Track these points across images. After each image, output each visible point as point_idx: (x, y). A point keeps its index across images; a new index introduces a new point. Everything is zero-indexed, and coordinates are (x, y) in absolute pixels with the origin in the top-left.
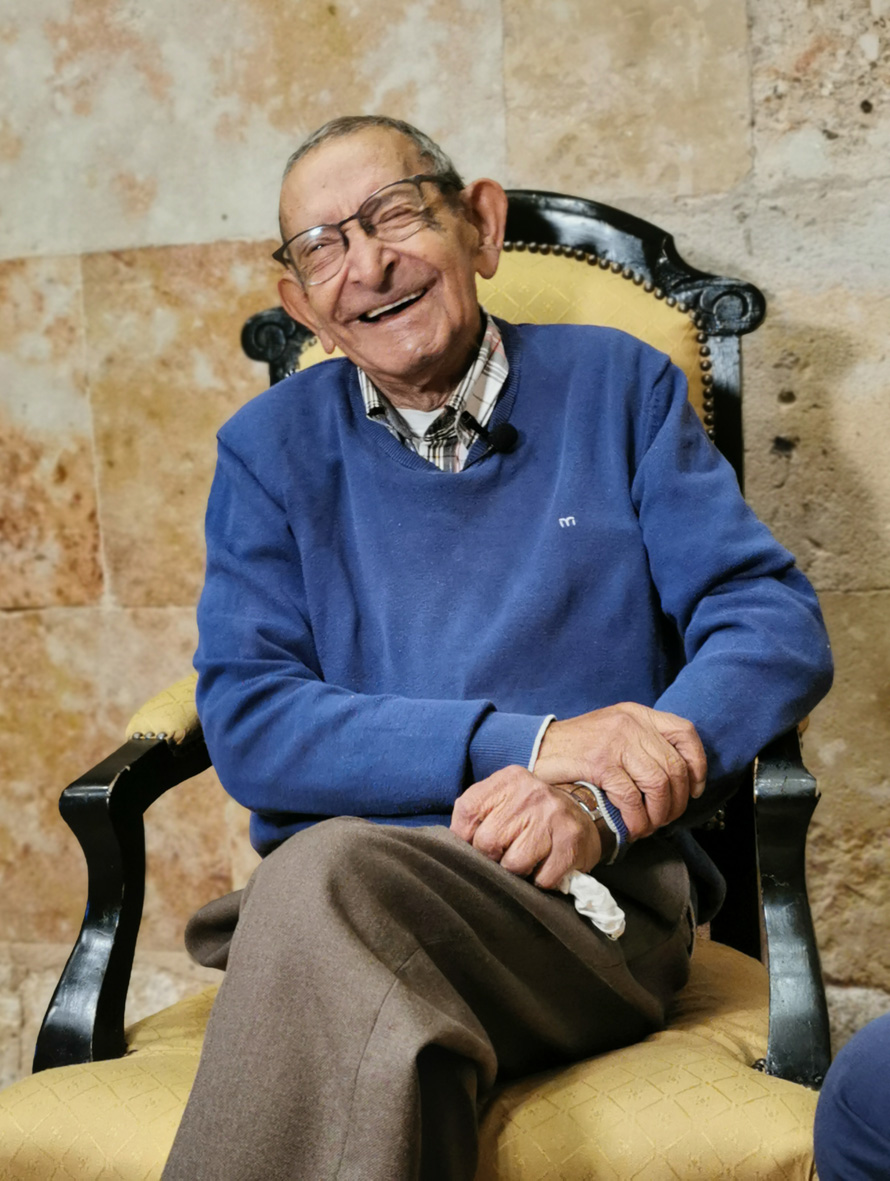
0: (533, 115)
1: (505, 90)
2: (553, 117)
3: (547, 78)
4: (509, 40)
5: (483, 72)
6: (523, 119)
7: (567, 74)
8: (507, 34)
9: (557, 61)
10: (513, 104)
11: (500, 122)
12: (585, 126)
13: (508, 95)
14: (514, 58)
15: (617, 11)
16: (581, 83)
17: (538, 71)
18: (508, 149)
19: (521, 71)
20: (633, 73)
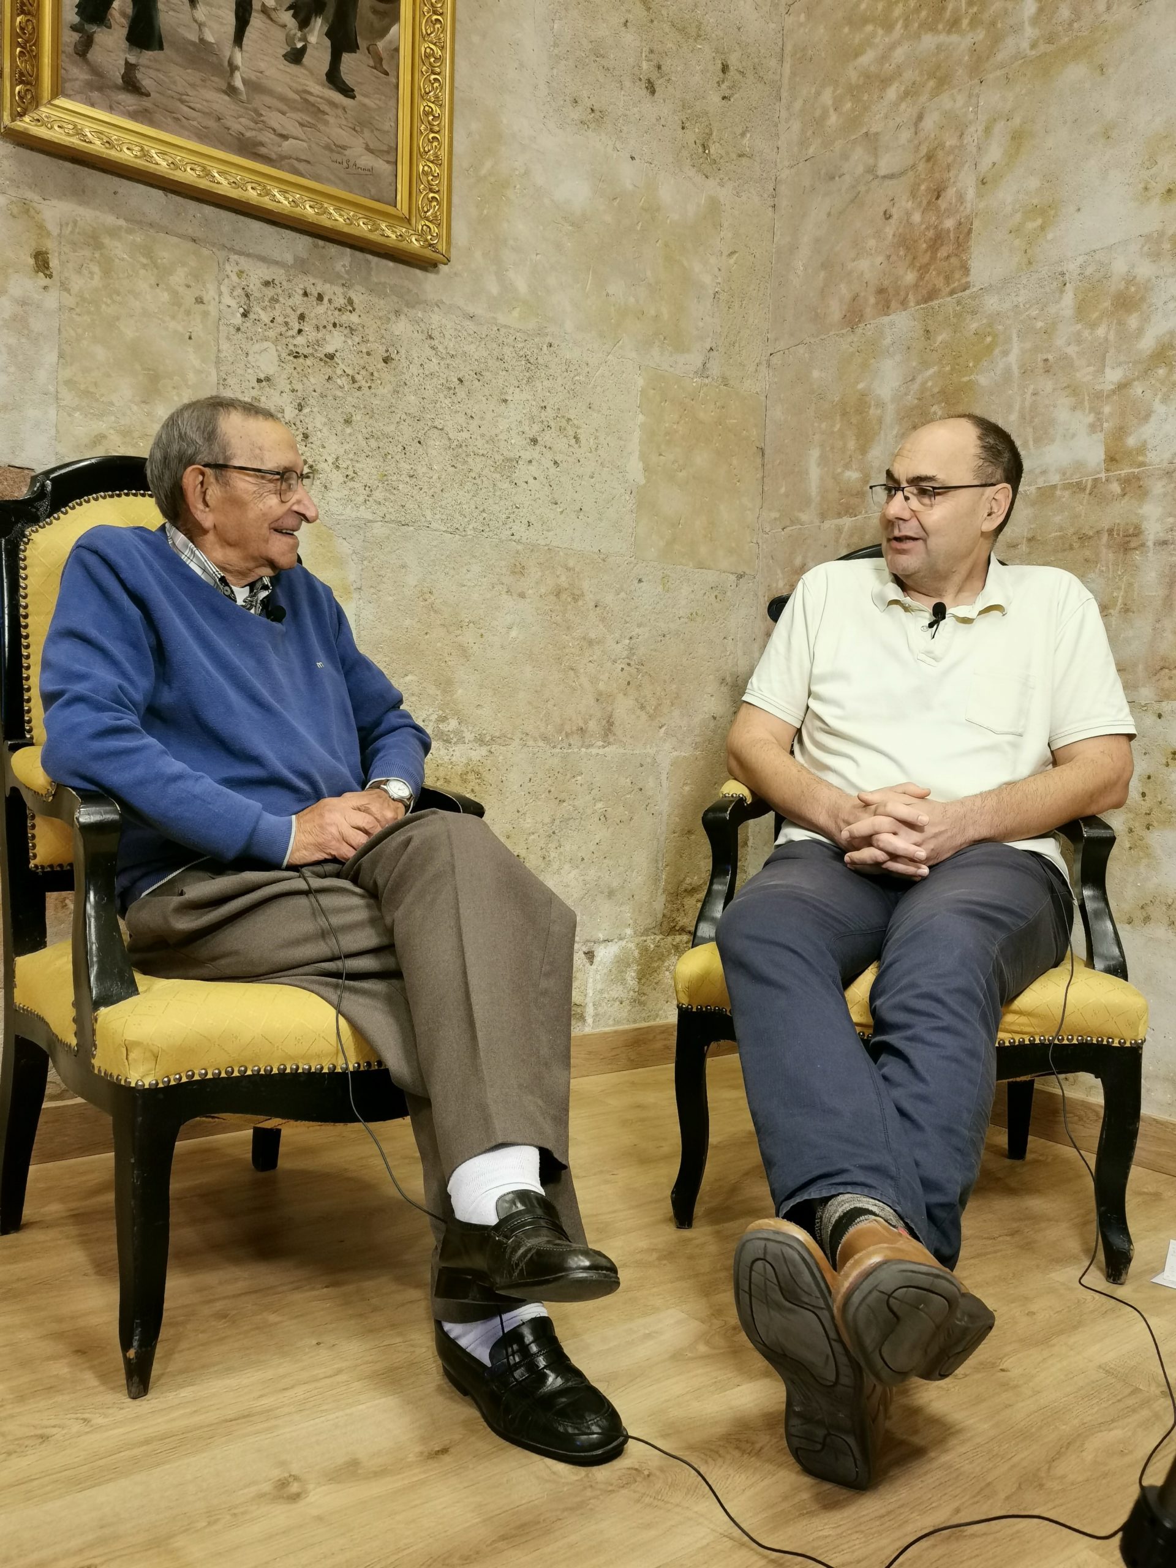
0: (77, 414)
1: (57, 392)
2: (91, 419)
3: (87, 393)
4: (61, 360)
5: (42, 376)
6: (70, 415)
7: (103, 395)
8: (61, 356)
9: (96, 384)
10: (63, 403)
11: (52, 412)
12: (112, 431)
13: (60, 396)
14: (67, 373)
15: (138, 367)
16: (112, 404)
17: (82, 387)
18: (58, 431)
19: (69, 383)
20: (146, 408)
